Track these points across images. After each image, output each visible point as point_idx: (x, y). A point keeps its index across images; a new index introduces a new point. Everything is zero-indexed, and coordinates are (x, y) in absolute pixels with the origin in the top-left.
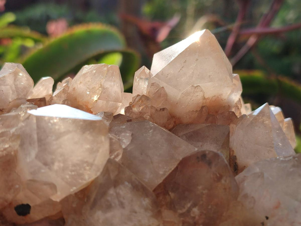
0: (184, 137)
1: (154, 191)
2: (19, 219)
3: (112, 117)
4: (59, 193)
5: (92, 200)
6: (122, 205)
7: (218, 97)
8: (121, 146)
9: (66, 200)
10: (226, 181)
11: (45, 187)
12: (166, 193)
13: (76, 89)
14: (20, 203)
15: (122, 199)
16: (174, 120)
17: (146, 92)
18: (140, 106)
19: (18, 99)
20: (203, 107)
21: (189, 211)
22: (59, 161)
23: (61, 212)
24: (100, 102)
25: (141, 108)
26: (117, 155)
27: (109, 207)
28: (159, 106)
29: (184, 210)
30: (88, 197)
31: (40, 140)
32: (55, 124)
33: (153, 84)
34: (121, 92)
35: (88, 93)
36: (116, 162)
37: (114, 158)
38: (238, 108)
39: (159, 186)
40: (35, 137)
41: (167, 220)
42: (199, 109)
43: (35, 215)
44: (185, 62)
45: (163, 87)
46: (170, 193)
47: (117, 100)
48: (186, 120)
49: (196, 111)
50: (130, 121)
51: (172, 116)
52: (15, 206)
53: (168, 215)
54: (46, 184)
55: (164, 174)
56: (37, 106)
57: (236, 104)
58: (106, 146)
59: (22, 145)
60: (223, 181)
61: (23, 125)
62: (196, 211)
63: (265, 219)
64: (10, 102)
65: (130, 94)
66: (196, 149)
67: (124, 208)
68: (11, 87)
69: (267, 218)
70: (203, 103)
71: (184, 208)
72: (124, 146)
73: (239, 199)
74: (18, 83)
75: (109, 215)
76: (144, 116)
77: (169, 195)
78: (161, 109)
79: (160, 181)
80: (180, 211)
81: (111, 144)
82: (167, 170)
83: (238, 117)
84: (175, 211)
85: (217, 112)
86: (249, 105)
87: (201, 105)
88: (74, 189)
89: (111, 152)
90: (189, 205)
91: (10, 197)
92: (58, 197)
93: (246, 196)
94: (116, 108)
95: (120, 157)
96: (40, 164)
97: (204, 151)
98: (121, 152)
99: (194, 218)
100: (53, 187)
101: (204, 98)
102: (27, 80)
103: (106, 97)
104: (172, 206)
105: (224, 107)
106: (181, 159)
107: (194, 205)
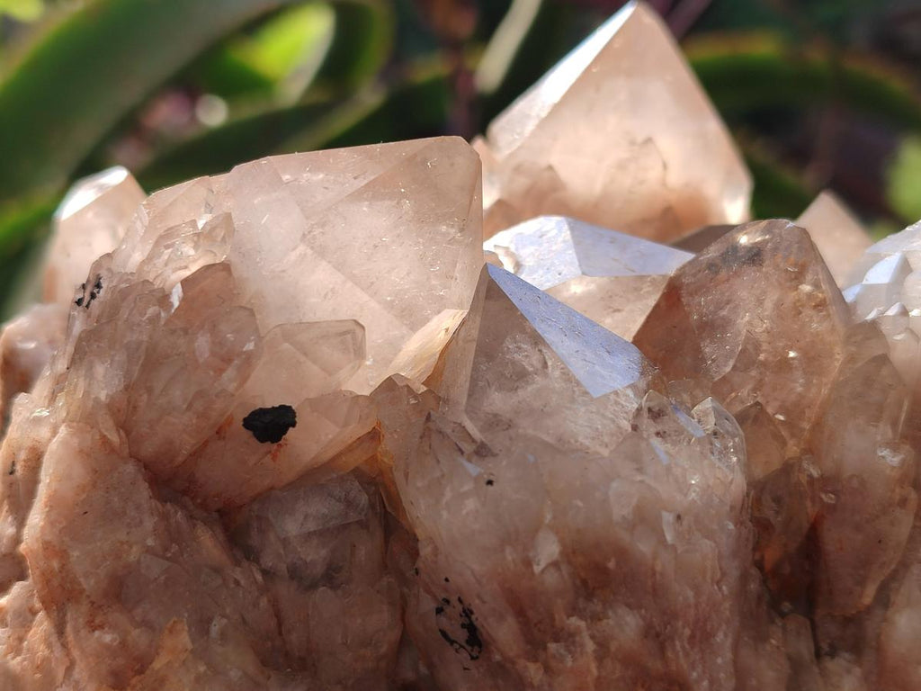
100: (352, 335)
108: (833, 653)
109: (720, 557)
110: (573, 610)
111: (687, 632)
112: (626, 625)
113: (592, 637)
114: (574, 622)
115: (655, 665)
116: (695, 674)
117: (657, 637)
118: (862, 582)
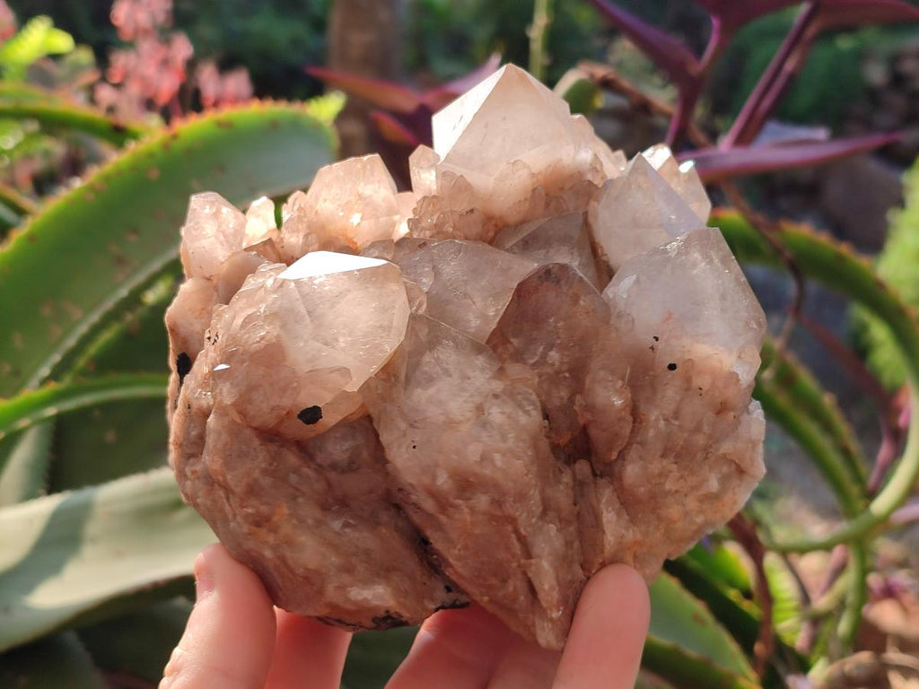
0: (516, 250)
1: (488, 342)
2: (307, 431)
3: (393, 245)
4: (355, 379)
5: (402, 377)
6: (447, 373)
7: (555, 166)
8: (421, 291)
9: (366, 387)
10: (584, 301)
11: (333, 375)
12: (506, 341)
13: (319, 212)
14: (305, 408)
15: (445, 365)
16: (493, 222)
17: (435, 187)
18: (432, 215)
19: (233, 255)
20: (534, 190)
21: (544, 356)
22: (344, 335)
23: (363, 406)
24: (365, 223)
25: (435, 217)
26: (420, 305)
27: (430, 380)
28: (465, 207)
29: (536, 359)
30: (396, 377)
31: (309, 313)
32: (322, 285)
33: (444, 174)
34: (394, 194)
35: (341, 214)
36: (421, 316)
37: (416, 311)
38: (598, 171)
39: (493, 333)
40: (303, 310)
41: (514, 377)
42: (529, 195)
43: (329, 419)
44: (486, 127)
45: (461, 176)
46: (512, 340)
47: (391, 211)
48: (512, 219)
49: (526, 199)
50: (425, 244)
51: (489, 218)
52: (298, 413)
53: (514, 370)
54: (333, 371)
55: (496, 315)
56: (284, 265)
57: (591, 165)
58: (403, 298)
59: (283, 327)
60: (582, 303)
61: (276, 296)
62: (554, 355)
63: (654, 340)
64: (222, 263)
65: (409, 193)
66: (536, 265)
67: (450, 376)
68: (217, 238)
69: (657, 339)
70: (533, 184)
71: (535, 354)
72: (425, 289)
73: (612, 322)
74: (224, 227)
75: (432, 391)
76: (444, 230)
77: (511, 343)
78: (467, 213)
79: (494, 326)
80: (532, 361)
81: (408, 291)
82: (499, 307)
83: (600, 186)
84: (525, 363)
85: (562, 189)
86: (620, 153)
87: (530, 188)
88: (374, 369)
89: (410, 301)
90: (541, 349)
91: (287, 402)
92: (353, 386)
93: (619, 316)
94: (393, 225)
95: (425, 306)
96: (318, 345)
97: (546, 266)
98: (424, 298)
99: (553, 364)
100: (344, 372)
101: (533, 175)
102: (236, 217)
103: (373, 213)
104: (518, 357)
105: (572, 176)
106: (515, 285)
107: (550, 347)
108: (602, 476)
109: (526, 466)
110: (458, 497)
111: (511, 499)
112: (482, 501)
113: (467, 507)
114: (459, 502)
115: (498, 513)
116: (518, 514)
117: (498, 503)
118: (611, 450)
